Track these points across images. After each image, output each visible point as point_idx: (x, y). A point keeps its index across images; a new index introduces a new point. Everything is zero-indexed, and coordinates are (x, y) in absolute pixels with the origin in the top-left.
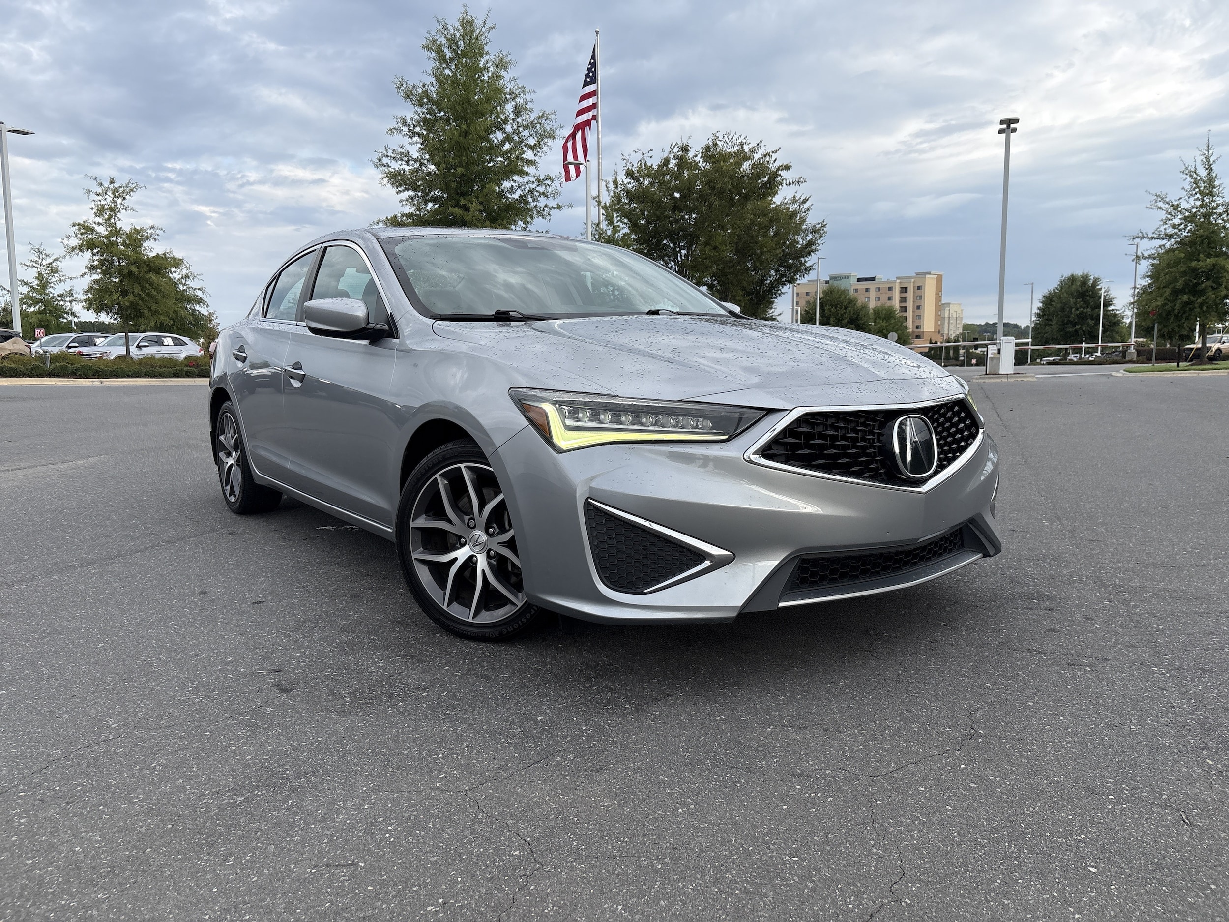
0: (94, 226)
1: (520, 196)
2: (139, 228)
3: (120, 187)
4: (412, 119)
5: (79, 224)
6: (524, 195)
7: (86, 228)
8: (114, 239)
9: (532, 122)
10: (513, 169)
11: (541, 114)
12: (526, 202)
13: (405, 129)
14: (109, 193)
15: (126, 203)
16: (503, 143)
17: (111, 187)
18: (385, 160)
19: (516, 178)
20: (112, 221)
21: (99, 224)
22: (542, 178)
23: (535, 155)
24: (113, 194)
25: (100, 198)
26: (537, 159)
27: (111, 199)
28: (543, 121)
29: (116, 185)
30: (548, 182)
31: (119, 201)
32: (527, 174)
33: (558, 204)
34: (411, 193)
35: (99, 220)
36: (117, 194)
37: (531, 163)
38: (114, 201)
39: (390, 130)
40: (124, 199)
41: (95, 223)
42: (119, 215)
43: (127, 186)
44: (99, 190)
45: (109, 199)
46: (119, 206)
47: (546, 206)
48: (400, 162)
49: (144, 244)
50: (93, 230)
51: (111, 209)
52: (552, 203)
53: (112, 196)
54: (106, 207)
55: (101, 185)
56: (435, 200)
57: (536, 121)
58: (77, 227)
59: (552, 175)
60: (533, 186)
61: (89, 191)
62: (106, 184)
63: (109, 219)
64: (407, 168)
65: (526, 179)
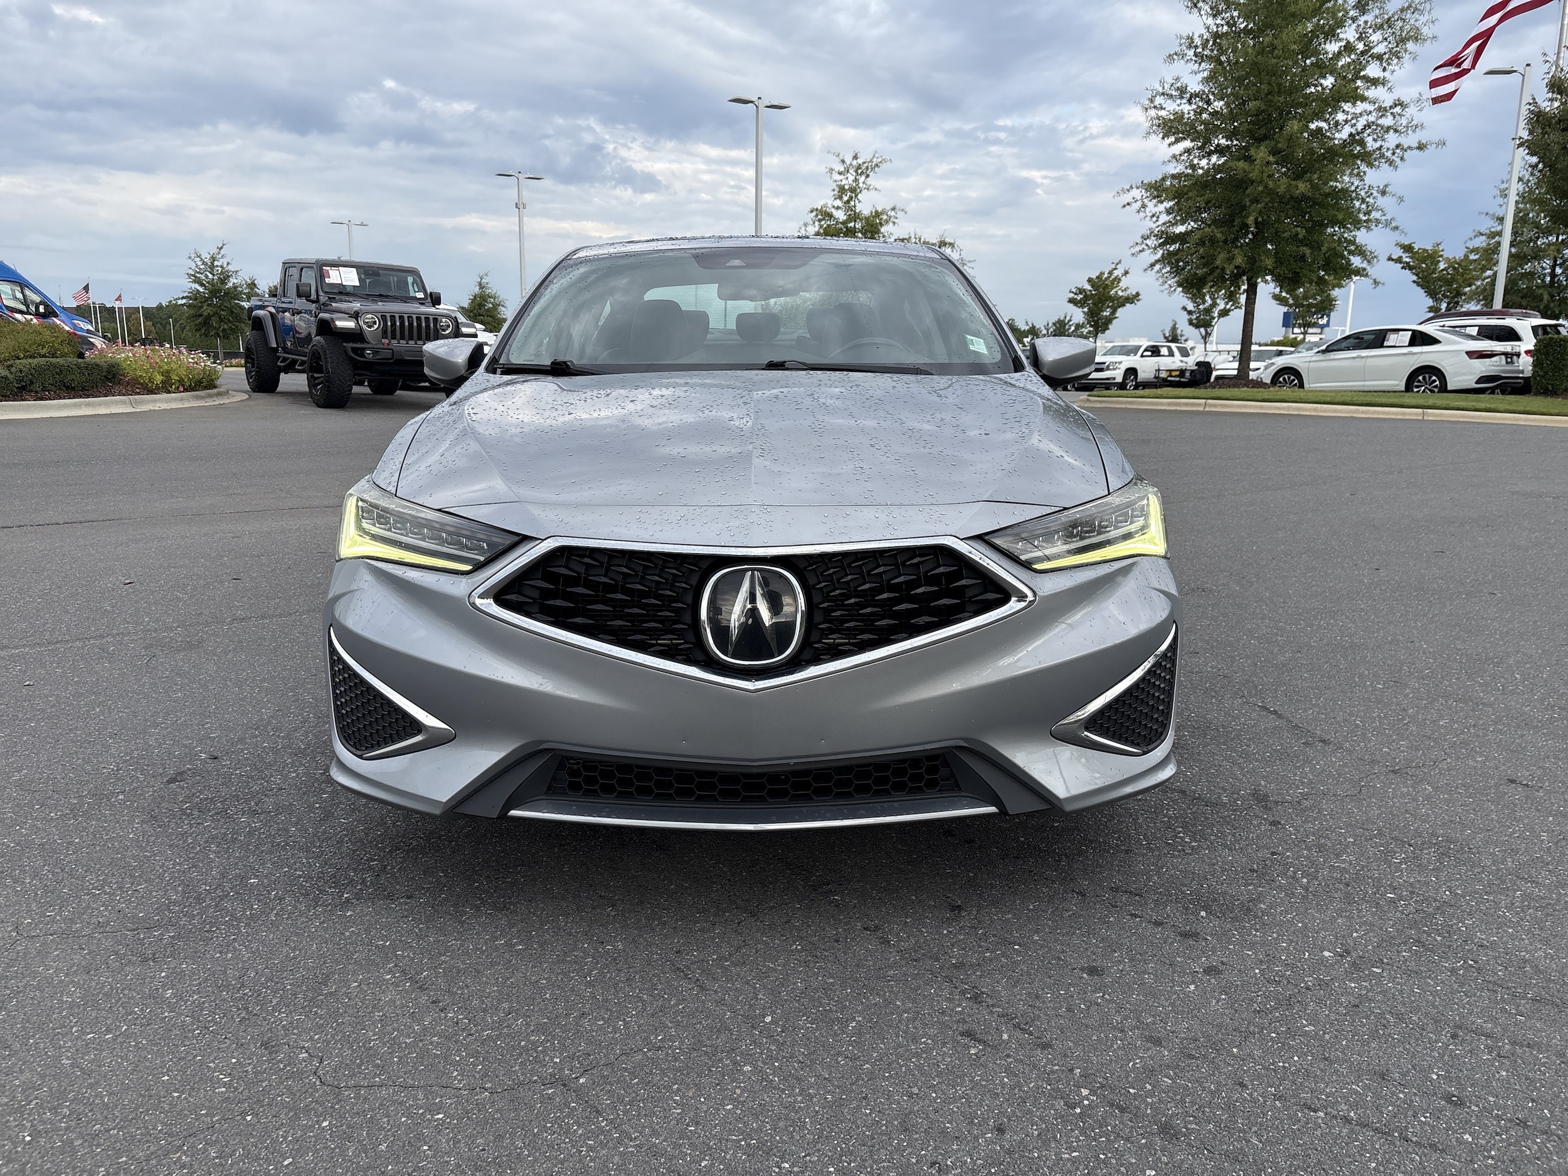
0: (833, 211)
1: (1351, 135)
2: (880, 210)
3: (864, 163)
4: (1201, 36)
5: (817, 210)
6: (1358, 134)
7: (824, 214)
8: (852, 224)
9: (1389, 19)
10: (1346, 93)
11: (1406, 5)
12: (1362, 143)
13: (1191, 53)
14: (851, 171)
15: (869, 181)
16: (1338, 55)
17: (855, 163)
18: (1159, 100)
19: (1347, 106)
20: (852, 203)
21: (838, 208)
22: (1387, 104)
23: (1384, 70)
24: (856, 171)
25: (842, 177)
26: (1387, 74)
27: (853, 178)
28: (1408, 16)
29: (860, 161)
30: (1398, 110)
31: (862, 179)
32: (1364, 99)
33: (1419, 143)
34: (1188, 144)
35: (838, 203)
36: (860, 171)
37: (1375, 82)
38: (856, 180)
39: (1170, 55)
40: (868, 176)
41: (834, 207)
42: (859, 197)
43: (871, 161)
44: (842, 169)
45: (851, 178)
46: (861, 185)
47: (1398, 146)
48: (1178, 101)
49: (882, 230)
50: (830, 216)
51: (853, 190)
52: (1411, 140)
53: (854, 174)
54: (846, 187)
55: (843, 161)
56: (1220, 151)
57: (1396, 17)
58: (814, 213)
59: (1405, 99)
60: (1372, 118)
61: (832, 170)
62: (848, 160)
63: (848, 202)
64: (1186, 108)
65: (1361, 106)
